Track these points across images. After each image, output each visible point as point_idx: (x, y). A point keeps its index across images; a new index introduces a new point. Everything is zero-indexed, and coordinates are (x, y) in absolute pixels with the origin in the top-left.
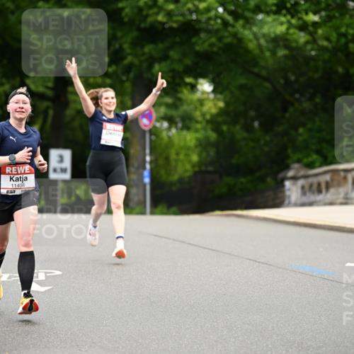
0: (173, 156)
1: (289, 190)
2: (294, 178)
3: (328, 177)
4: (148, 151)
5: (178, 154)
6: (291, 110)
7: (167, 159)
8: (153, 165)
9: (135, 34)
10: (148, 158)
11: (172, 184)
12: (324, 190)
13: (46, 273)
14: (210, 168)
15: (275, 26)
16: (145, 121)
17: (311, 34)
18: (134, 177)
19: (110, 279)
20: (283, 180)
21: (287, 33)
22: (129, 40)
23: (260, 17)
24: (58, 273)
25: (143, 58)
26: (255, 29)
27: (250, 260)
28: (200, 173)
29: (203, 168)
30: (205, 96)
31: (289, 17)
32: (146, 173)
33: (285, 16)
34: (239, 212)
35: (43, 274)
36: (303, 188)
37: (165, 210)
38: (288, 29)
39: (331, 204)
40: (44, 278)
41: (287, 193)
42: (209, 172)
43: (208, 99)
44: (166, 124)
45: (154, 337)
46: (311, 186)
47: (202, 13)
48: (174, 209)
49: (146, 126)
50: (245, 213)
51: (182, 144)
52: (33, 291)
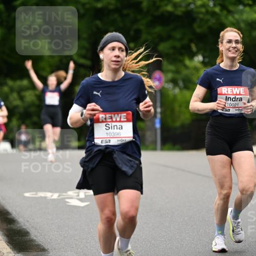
4: (159, 105)
8: (163, 115)
10: (159, 110)
26: (237, 16)
32: (158, 121)
35: (83, 194)
40: (84, 197)
45: (163, 239)
48: (178, 147)
52: (76, 206)
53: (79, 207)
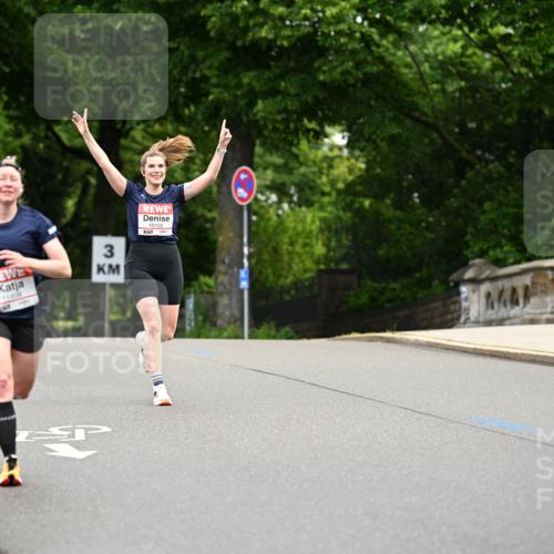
0: (285, 247)
1: (466, 299)
2: (475, 281)
3: (527, 280)
4: (245, 239)
5: (292, 244)
6: (470, 174)
7: (276, 250)
8: (254, 261)
9: (226, 54)
10: (246, 251)
11: (284, 290)
12: (521, 301)
13: (86, 430)
14: (344, 266)
15: (445, 43)
16: (242, 192)
17: (500, 55)
18: (224, 279)
19: (187, 439)
20: (458, 284)
21: (463, 55)
22: (216, 64)
23: (421, 28)
24: (105, 429)
25: (239, 93)
26: (413, 48)
27: (407, 409)
28: (327, 273)
29: (333, 265)
30: (336, 152)
31: (466, 29)
32: (243, 274)
33: (460, 27)
34: (388, 334)
35: (83, 431)
36: (488, 296)
37: (273, 332)
38: (464, 48)
39: (533, 322)
40: (84, 438)
41: (464, 304)
42: (342, 272)
43: (340, 157)
44: (274, 197)
46: (501, 293)
47: (329, 24)
48: (287, 329)
49: (242, 199)
50: (398, 335)
51: (300, 228)
52: (66, 458)
53: (74, 459)
